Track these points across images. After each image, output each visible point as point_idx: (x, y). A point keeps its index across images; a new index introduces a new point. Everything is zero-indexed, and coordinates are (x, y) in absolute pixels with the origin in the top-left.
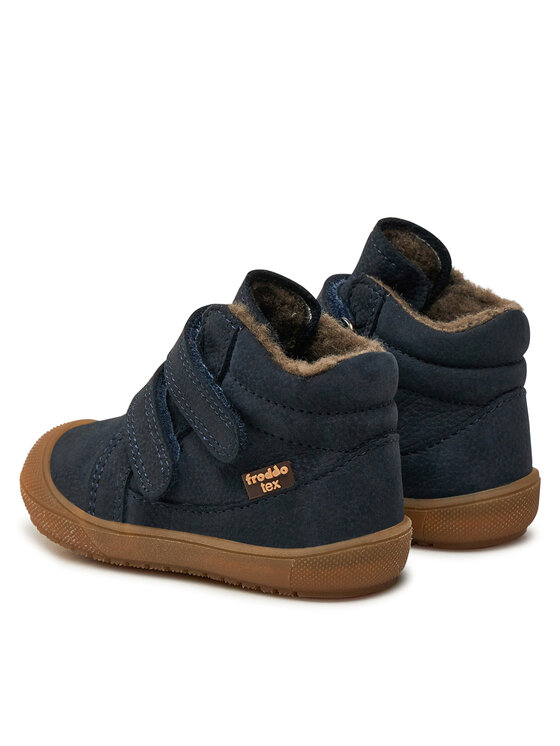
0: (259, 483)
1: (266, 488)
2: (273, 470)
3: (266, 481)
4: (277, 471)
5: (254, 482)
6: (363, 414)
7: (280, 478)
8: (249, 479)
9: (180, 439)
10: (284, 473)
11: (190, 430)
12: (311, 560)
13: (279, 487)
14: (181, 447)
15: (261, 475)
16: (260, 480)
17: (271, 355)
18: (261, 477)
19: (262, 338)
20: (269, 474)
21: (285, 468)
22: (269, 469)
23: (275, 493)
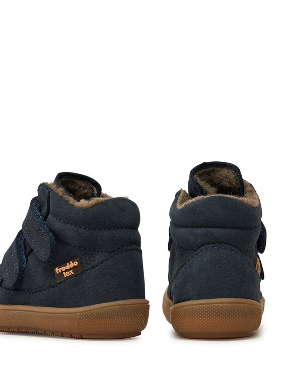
0: (62, 272)
1: (66, 275)
2: (70, 264)
3: (66, 270)
4: (72, 264)
5: (60, 272)
6: (119, 230)
7: (74, 268)
8: (57, 270)
9: (27, 257)
10: (76, 265)
11: (32, 251)
12: (88, 313)
13: (73, 273)
14: (27, 260)
15: (64, 267)
16: (63, 270)
17: (67, 201)
18: (63, 269)
19: (60, 194)
20: (68, 267)
21: (76, 262)
22: (68, 264)
23: (71, 277)
